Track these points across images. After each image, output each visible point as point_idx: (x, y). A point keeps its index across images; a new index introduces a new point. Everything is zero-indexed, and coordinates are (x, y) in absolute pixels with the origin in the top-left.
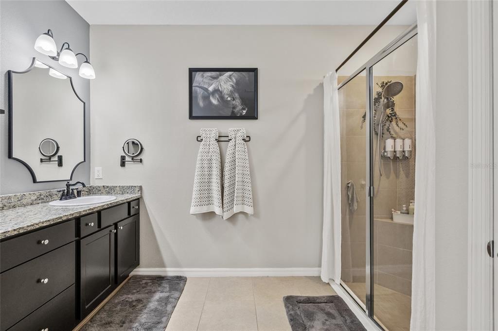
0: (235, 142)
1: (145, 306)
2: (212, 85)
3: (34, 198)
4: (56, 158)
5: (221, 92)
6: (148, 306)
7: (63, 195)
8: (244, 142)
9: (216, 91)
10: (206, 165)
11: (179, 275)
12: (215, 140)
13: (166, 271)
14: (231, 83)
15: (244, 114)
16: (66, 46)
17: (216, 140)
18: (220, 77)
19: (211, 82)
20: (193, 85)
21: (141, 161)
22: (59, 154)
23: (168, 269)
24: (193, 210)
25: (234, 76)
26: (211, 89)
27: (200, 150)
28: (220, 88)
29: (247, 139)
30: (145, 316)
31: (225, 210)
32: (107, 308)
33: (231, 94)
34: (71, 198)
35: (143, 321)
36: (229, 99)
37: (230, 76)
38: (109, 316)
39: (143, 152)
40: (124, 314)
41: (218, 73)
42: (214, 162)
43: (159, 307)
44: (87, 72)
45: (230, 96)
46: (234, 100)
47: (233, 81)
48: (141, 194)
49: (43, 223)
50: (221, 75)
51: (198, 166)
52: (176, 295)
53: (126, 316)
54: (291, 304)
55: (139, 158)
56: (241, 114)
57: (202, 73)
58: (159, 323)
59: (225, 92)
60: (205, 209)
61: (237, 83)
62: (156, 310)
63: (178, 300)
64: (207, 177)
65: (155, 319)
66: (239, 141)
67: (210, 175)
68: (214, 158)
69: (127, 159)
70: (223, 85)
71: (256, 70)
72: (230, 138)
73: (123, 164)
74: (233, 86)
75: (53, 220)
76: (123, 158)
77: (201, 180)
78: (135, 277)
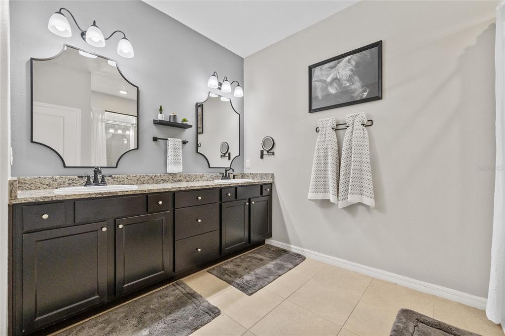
0: (353, 128)
1: (263, 265)
2: (330, 74)
3: (208, 176)
4: (227, 155)
5: (339, 80)
6: (266, 265)
7: (223, 176)
8: (364, 127)
9: (335, 79)
10: (322, 154)
11: (299, 253)
12: (331, 128)
13: (290, 247)
14: (351, 67)
15: (365, 96)
16: (225, 79)
17: (333, 129)
18: (338, 65)
19: (330, 72)
20: (313, 80)
21: (273, 153)
22: (229, 152)
23: (292, 246)
24: (310, 196)
25: (354, 59)
26: (329, 80)
27: (318, 140)
28: (338, 76)
29: (370, 123)
30: (260, 270)
31: (340, 198)
32: (242, 257)
33: (350, 79)
34: (227, 179)
35: (257, 272)
36: (348, 84)
37: (349, 60)
38: (241, 262)
39: (274, 147)
40: (249, 264)
41: (336, 61)
42: (329, 150)
43: (273, 269)
44: (239, 92)
45: (348, 81)
46: (353, 84)
47: (352, 65)
48: (273, 180)
49: (198, 187)
50: (338, 63)
51: (315, 155)
52: (290, 266)
53: (250, 266)
54: (405, 318)
55: (272, 151)
56: (362, 97)
57: (321, 66)
58: (266, 277)
59: (344, 78)
60: (321, 196)
61: (357, 65)
62: (269, 269)
63: (289, 270)
64: (323, 166)
65: (265, 275)
66: (358, 126)
67: (326, 163)
68: (329, 146)
69: (265, 152)
70: (341, 72)
71: (380, 44)
72: (347, 125)
73: (262, 157)
74: (352, 70)
75: (204, 186)
76: (262, 152)
77: (318, 168)
78: (268, 245)
